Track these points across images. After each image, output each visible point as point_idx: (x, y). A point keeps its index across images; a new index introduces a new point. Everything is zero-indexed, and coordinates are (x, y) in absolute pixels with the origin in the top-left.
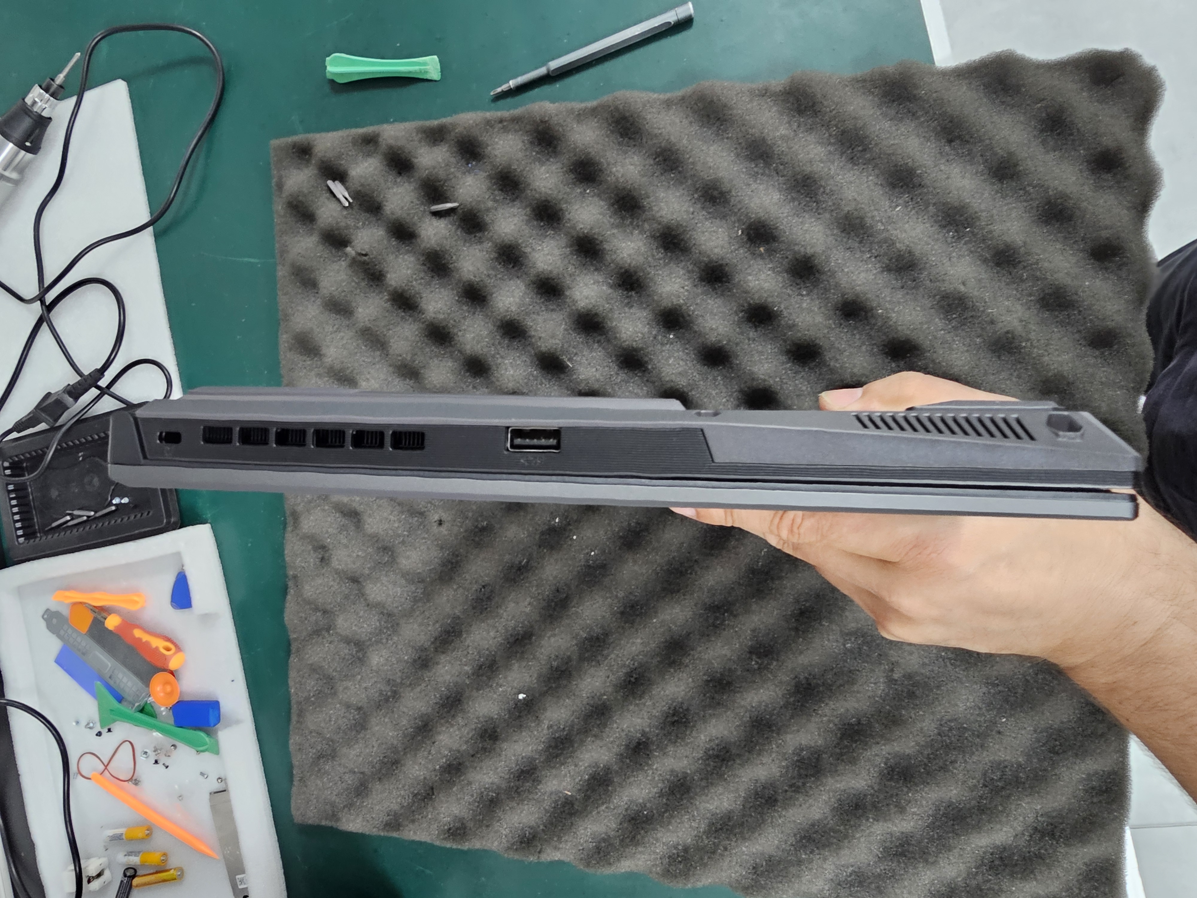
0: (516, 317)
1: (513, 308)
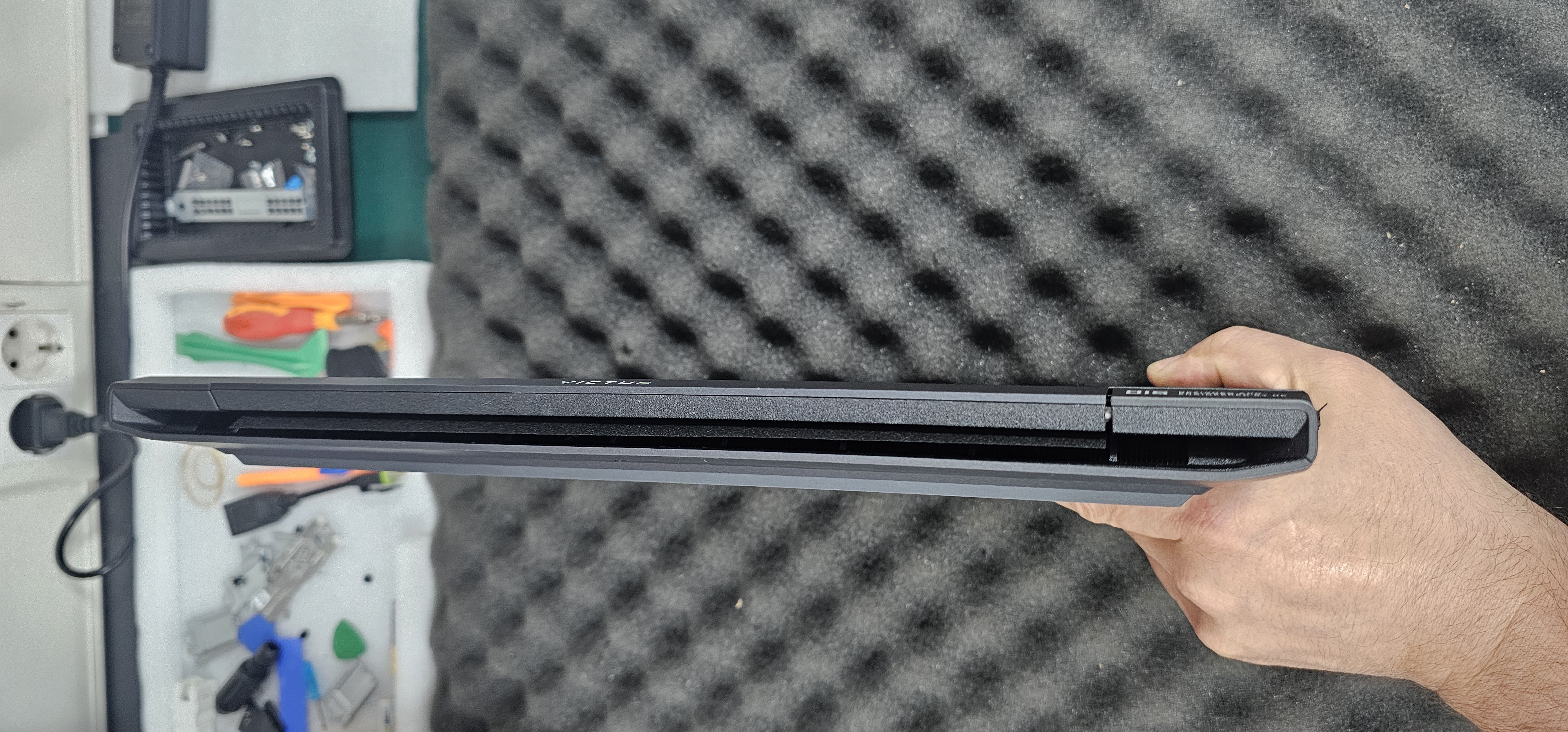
0: (728, 66)
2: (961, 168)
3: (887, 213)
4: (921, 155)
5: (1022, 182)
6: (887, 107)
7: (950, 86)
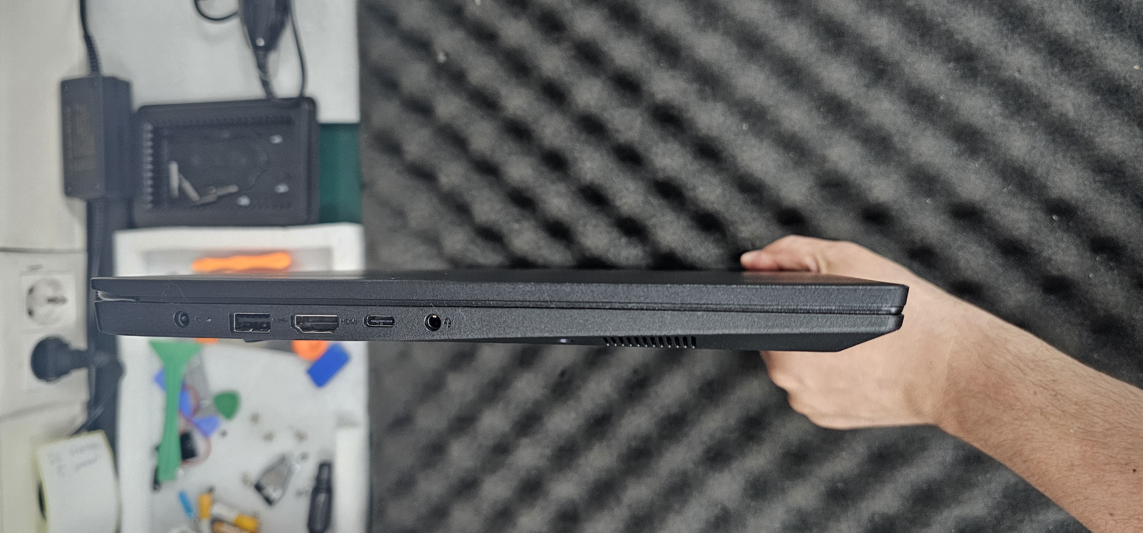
1: (592, 103)
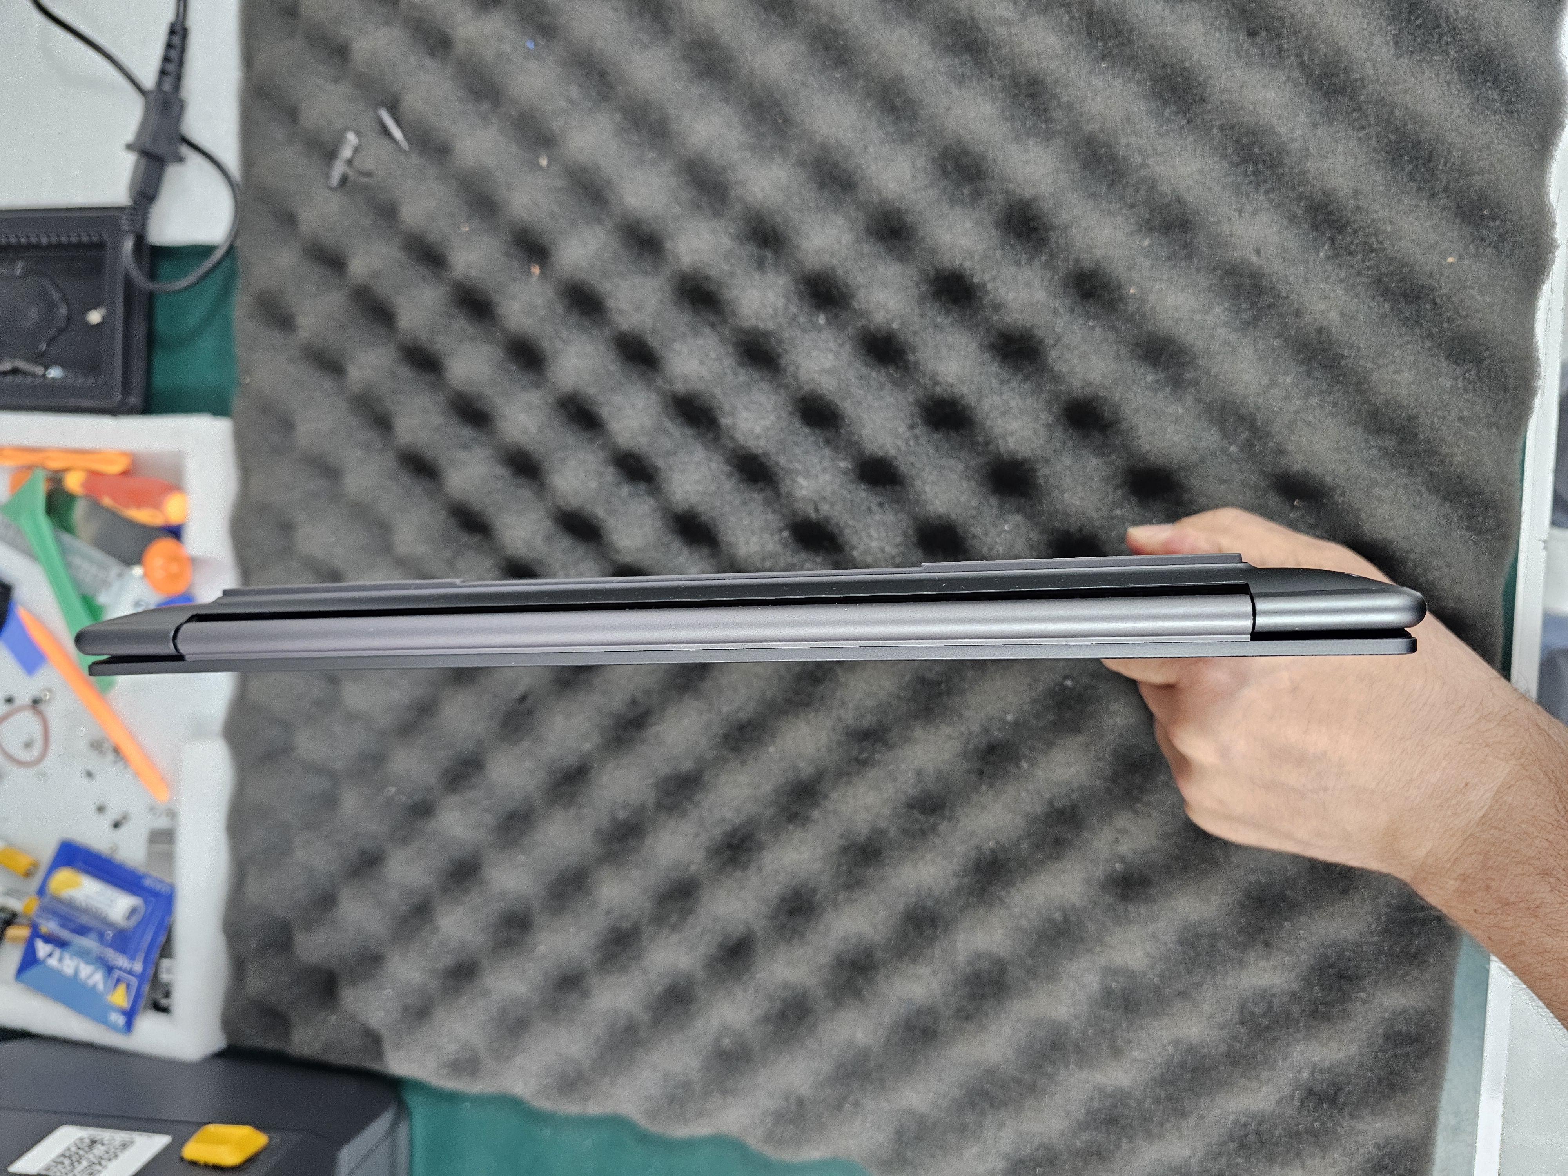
1: (584, 265)
2: (847, 407)
3: (765, 454)
4: (803, 392)
5: (912, 427)
6: (766, 335)
7: (837, 316)
